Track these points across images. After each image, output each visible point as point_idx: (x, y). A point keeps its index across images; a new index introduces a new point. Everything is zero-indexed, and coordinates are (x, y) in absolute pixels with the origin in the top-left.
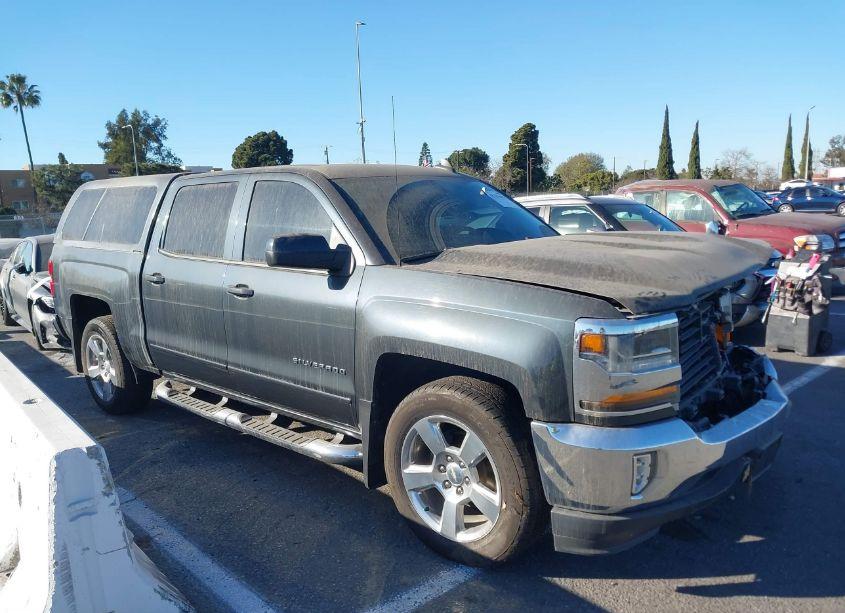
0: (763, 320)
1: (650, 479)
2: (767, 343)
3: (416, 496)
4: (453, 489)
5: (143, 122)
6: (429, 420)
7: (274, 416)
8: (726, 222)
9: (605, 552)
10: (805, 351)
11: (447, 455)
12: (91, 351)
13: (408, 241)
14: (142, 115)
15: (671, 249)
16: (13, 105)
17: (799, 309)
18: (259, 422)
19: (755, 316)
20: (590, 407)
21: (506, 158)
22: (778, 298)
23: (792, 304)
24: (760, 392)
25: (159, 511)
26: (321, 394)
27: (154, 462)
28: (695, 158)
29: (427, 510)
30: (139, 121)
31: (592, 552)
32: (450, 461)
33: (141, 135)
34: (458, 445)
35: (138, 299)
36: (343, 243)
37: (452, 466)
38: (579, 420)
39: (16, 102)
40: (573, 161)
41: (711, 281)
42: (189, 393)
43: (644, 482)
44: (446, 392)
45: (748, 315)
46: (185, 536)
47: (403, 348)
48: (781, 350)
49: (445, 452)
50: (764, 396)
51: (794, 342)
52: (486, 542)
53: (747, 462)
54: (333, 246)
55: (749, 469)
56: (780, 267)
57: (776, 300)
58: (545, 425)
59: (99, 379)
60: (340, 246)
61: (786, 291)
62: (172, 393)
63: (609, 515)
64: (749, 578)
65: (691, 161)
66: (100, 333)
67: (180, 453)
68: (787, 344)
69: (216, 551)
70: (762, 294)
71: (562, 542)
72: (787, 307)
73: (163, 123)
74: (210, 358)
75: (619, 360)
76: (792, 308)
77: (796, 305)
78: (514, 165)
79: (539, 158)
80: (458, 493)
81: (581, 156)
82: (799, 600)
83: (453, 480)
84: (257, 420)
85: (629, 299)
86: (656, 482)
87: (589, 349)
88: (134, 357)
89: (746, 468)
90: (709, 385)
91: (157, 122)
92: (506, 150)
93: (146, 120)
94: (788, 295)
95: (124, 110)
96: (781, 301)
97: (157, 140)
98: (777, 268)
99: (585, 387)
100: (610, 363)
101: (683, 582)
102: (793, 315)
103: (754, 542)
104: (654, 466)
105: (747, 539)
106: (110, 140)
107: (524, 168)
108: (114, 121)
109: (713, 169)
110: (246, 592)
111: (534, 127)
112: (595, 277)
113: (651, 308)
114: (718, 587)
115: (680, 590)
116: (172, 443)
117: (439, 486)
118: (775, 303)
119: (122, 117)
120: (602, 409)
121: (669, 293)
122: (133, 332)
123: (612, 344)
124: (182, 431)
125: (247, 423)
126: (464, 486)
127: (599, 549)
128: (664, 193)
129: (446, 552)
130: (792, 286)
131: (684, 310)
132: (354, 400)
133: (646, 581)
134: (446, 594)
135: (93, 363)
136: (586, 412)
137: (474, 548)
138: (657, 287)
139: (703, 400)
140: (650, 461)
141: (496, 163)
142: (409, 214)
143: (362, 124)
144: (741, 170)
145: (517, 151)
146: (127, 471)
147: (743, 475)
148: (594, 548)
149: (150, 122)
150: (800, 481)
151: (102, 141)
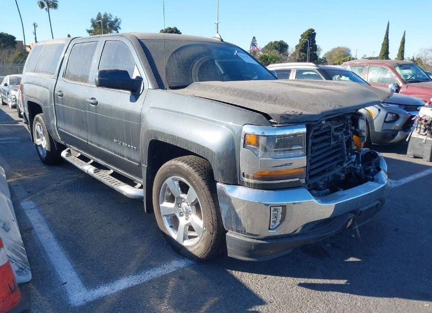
0: (407, 140)
1: (281, 221)
2: (408, 153)
3: (167, 219)
4: (184, 217)
5: (109, 20)
6: (172, 179)
7: (112, 171)
8: (401, 84)
9: (255, 260)
10: (429, 158)
11: (182, 198)
12: (37, 131)
13: (176, 77)
14: (109, 16)
15: (323, 89)
16: (45, 8)
17: (428, 134)
18: (103, 173)
19: (403, 137)
20: (248, 177)
21: (297, 47)
22: (417, 127)
23: (424, 131)
24: (371, 177)
25: (44, 215)
26: (126, 161)
27: (54, 190)
28: (402, 52)
29: (171, 227)
30: (107, 19)
31: (247, 259)
32: (183, 202)
33: (108, 27)
34: (186, 193)
35: (53, 104)
36: (139, 75)
37: (184, 205)
38: (242, 184)
39: (46, 7)
40: (334, 51)
41: (338, 107)
42: (77, 156)
43: (278, 223)
44: (180, 164)
45: (399, 136)
46: (50, 229)
47: (160, 136)
48: (415, 157)
49: (180, 197)
50: (373, 180)
51: (423, 153)
52: (196, 247)
53: (351, 217)
54: (134, 77)
55: (351, 221)
56: (421, 110)
57: (416, 129)
58: (224, 186)
59: (41, 146)
60: (137, 77)
61: (422, 124)
62: (67, 155)
63: (257, 239)
64: (343, 282)
65: (399, 53)
66: (40, 122)
67: (69, 187)
68: (419, 154)
69: (62, 239)
70: (408, 125)
71: (232, 252)
72: (421, 133)
73: (119, 21)
74: (81, 138)
75: (265, 150)
76: (424, 134)
77: (426, 132)
78: (301, 51)
79: (315, 48)
80: (186, 219)
81: (339, 48)
82: (366, 298)
83: (184, 212)
84: (102, 172)
85: (277, 115)
86: (284, 223)
87: (250, 143)
88: (53, 136)
89: (349, 220)
90: (337, 171)
91: (116, 20)
92: (298, 43)
93: (111, 18)
94: (422, 126)
95: (99, 13)
96: (418, 129)
97: (116, 30)
98: (419, 110)
99: (246, 165)
100: (260, 152)
101: (303, 281)
102: (424, 138)
103: (355, 262)
104: (284, 214)
105: (351, 259)
106: (93, 28)
107: (306, 52)
108: (95, 18)
109: (411, 58)
110: (67, 261)
111: (314, 30)
112: (266, 101)
113: (289, 121)
114: (324, 285)
115: (300, 285)
116: (68, 181)
117: (178, 215)
118: (415, 130)
119: (99, 17)
120: (254, 178)
121: (305, 113)
122: (52, 122)
123: (262, 141)
124: (76, 176)
125: (97, 173)
126: (189, 216)
127: (251, 258)
128: (368, 67)
129: (178, 250)
130: (426, 121)
131: (312, 123)
132: (140, 166)
133: (283, 278)
134: (170, 273)
135: (38, 137)
136: (245, 179)
137: (190, 250)
138: (300, 109)
139: (331, 179)
140: (281, 211)
141: (292, 49)
142: (181, 62)
143: (217, 24)
144: (428, 60)
145: (304, 43)
146: (38, 194)
147: (347, 224)
148: (249, 257)
149: (113, 20)
150: (397, 230)
151: (89, 29)
